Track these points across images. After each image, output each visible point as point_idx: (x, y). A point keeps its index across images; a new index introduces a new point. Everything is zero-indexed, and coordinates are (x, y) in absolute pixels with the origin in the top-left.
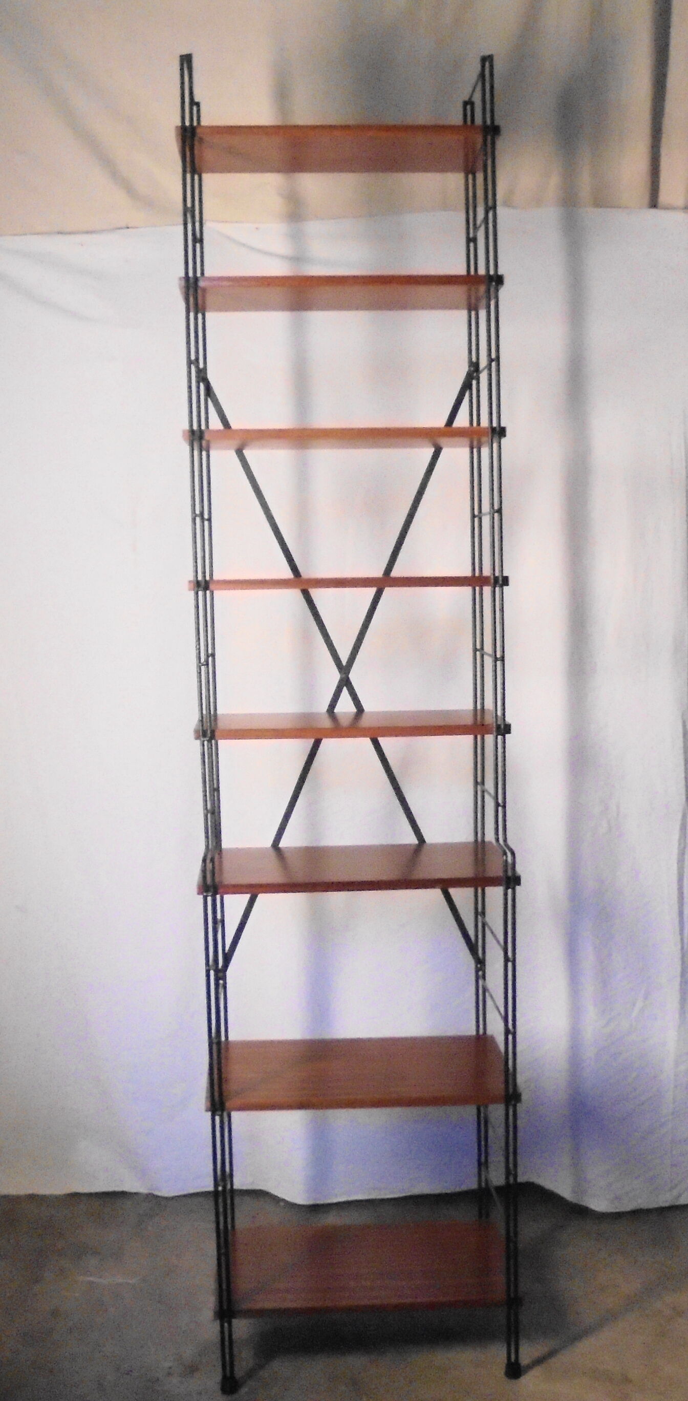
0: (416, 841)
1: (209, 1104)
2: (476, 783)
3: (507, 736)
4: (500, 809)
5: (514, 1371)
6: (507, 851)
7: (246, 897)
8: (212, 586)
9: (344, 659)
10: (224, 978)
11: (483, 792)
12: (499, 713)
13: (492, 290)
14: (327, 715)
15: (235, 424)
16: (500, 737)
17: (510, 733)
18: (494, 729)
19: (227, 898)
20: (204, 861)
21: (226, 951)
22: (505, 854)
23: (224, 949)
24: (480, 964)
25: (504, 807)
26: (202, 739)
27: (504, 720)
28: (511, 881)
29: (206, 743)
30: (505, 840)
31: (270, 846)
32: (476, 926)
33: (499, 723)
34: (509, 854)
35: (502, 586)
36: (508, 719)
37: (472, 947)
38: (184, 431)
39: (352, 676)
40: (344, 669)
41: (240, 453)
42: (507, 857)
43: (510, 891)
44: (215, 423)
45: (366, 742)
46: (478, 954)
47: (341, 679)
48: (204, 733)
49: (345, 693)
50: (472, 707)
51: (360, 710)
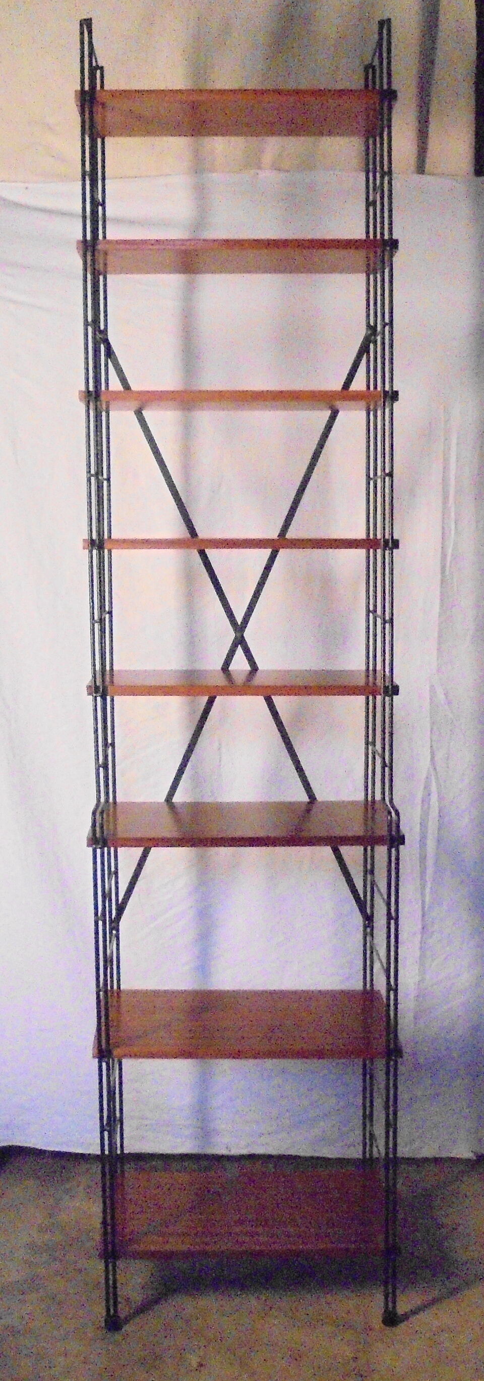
0: (305, 799)
1: (96, 1051)
2: (367, 743)
3: (395, 697)
4: (387, 769)
5: (391, 1319)
6: (392, 811)
7: (139, 851)
8: (107, 546)
9: (239, 618)
10: (117, 929)
11: (373, 752)
12: (388, 674)
13: (387, 253)
14: (220, 674)
15: (134, 387)
16: (387, 698)
17: (397, 695)
18: (384, 690)
19: (121, 850)
20: (94, 813)
21: (120, 902)
22: (390, 813)
23: (117, 900)
24: (369, 919)
25: (391, 767)
26: (95, 695)
27: (392, 681)
28: (396, 840)
29: (99, 699)
30: (391, 800)
31: (163, 801)
32: (365, 886)
33: (387, 684)
34: (394, 814)
35: (391, 549)
36: (397, 681)
37: (361, 904)
38: (80, 392)
39: (246, 635)
40: (240, 628)
41: (139, 413)
42: (391, 816)
43: (393, 850)
44: (115, 384)
45: (260, 700)
46: (366, 911)
47: (236, 638)
48: (97, 689)
49: (240, 651)
50: (364, 668)
51: (254, 668)
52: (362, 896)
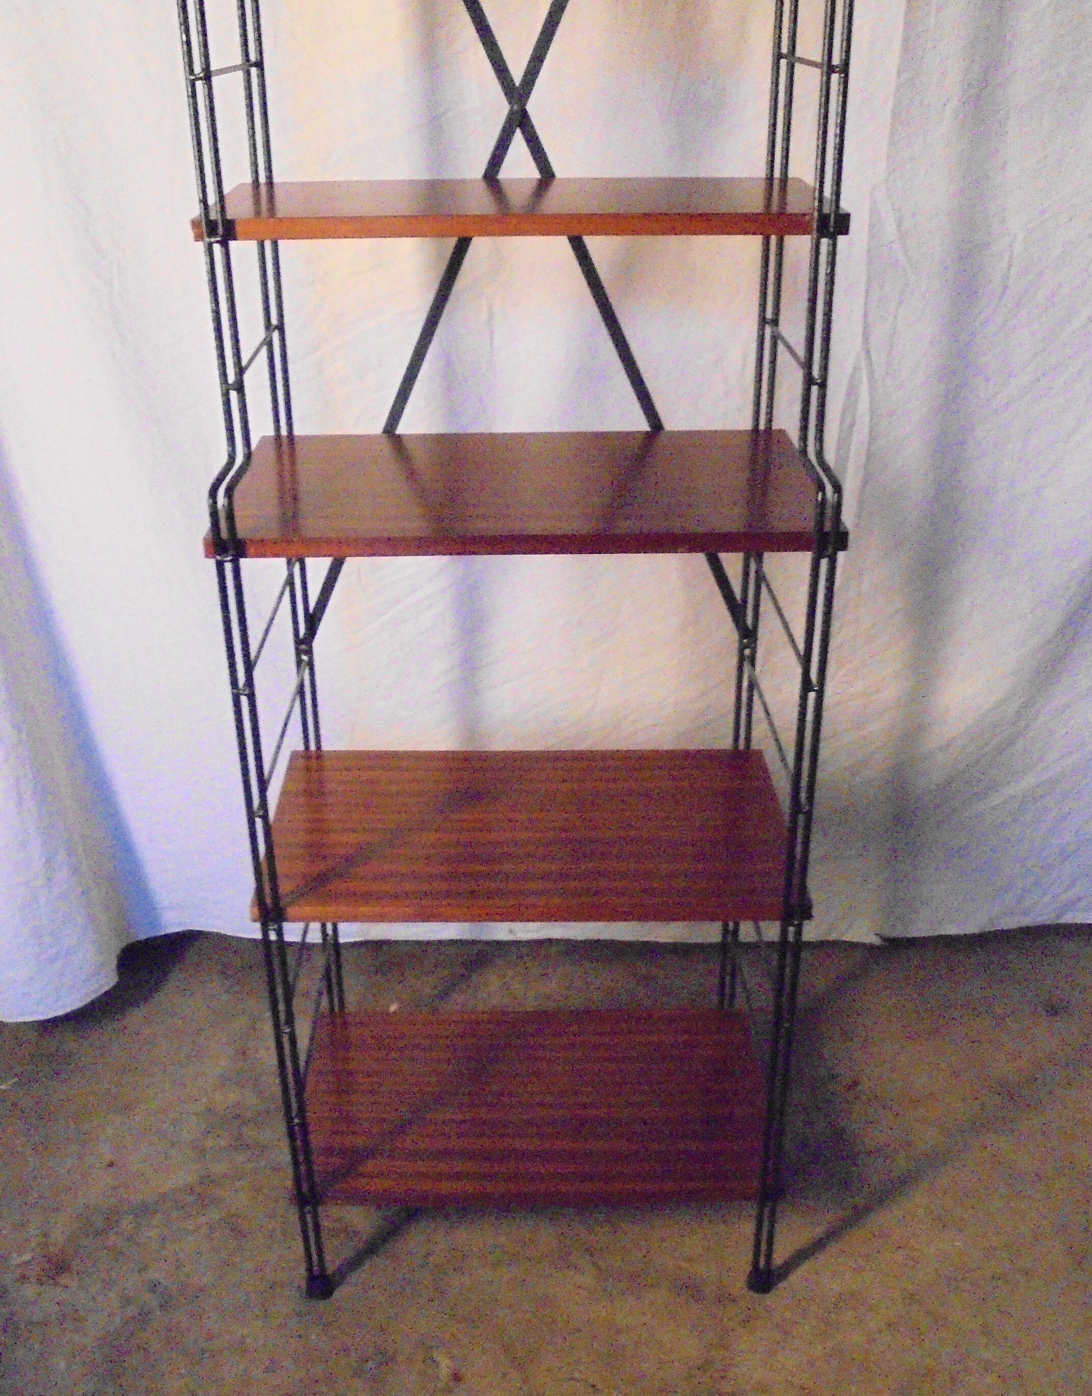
0: (645, 427)
1: (256, 910)
2: (763, 321)
3: (841, 239)
4: (815, 389)
5: (763, 1277)
6: (825, 480)
9: (518, 74)
10: (309, 652)
11: (775, 338)
12: (828, 192)
14: (483, 185)
16: (825, 242)
17: (846, 233)
18: (815, 225)
20: (213, 493)
21: (311, 609)
22: (822, 488)
23: (306, 608)
25: (823, 385)
26: (207, 240)
27: (837, 207)
28: (831, 540)
29: (216, 248)
30: (820, 453)
31: (380, 432)
32: (746, 574)
33: (826, 210)
34: (829, 489)
36: (845, 205)
37: (736, 609)
39: (531, 107)
40: (519, 94)
42: (824, 494)
43: (824, 563)
45: (561, 245)
46: (745, 621)
47: (511, 113)
48: (212, 228)
49: (518, 139)
50: (762, 173)
51: (547, 174)
52: (738, 595)
